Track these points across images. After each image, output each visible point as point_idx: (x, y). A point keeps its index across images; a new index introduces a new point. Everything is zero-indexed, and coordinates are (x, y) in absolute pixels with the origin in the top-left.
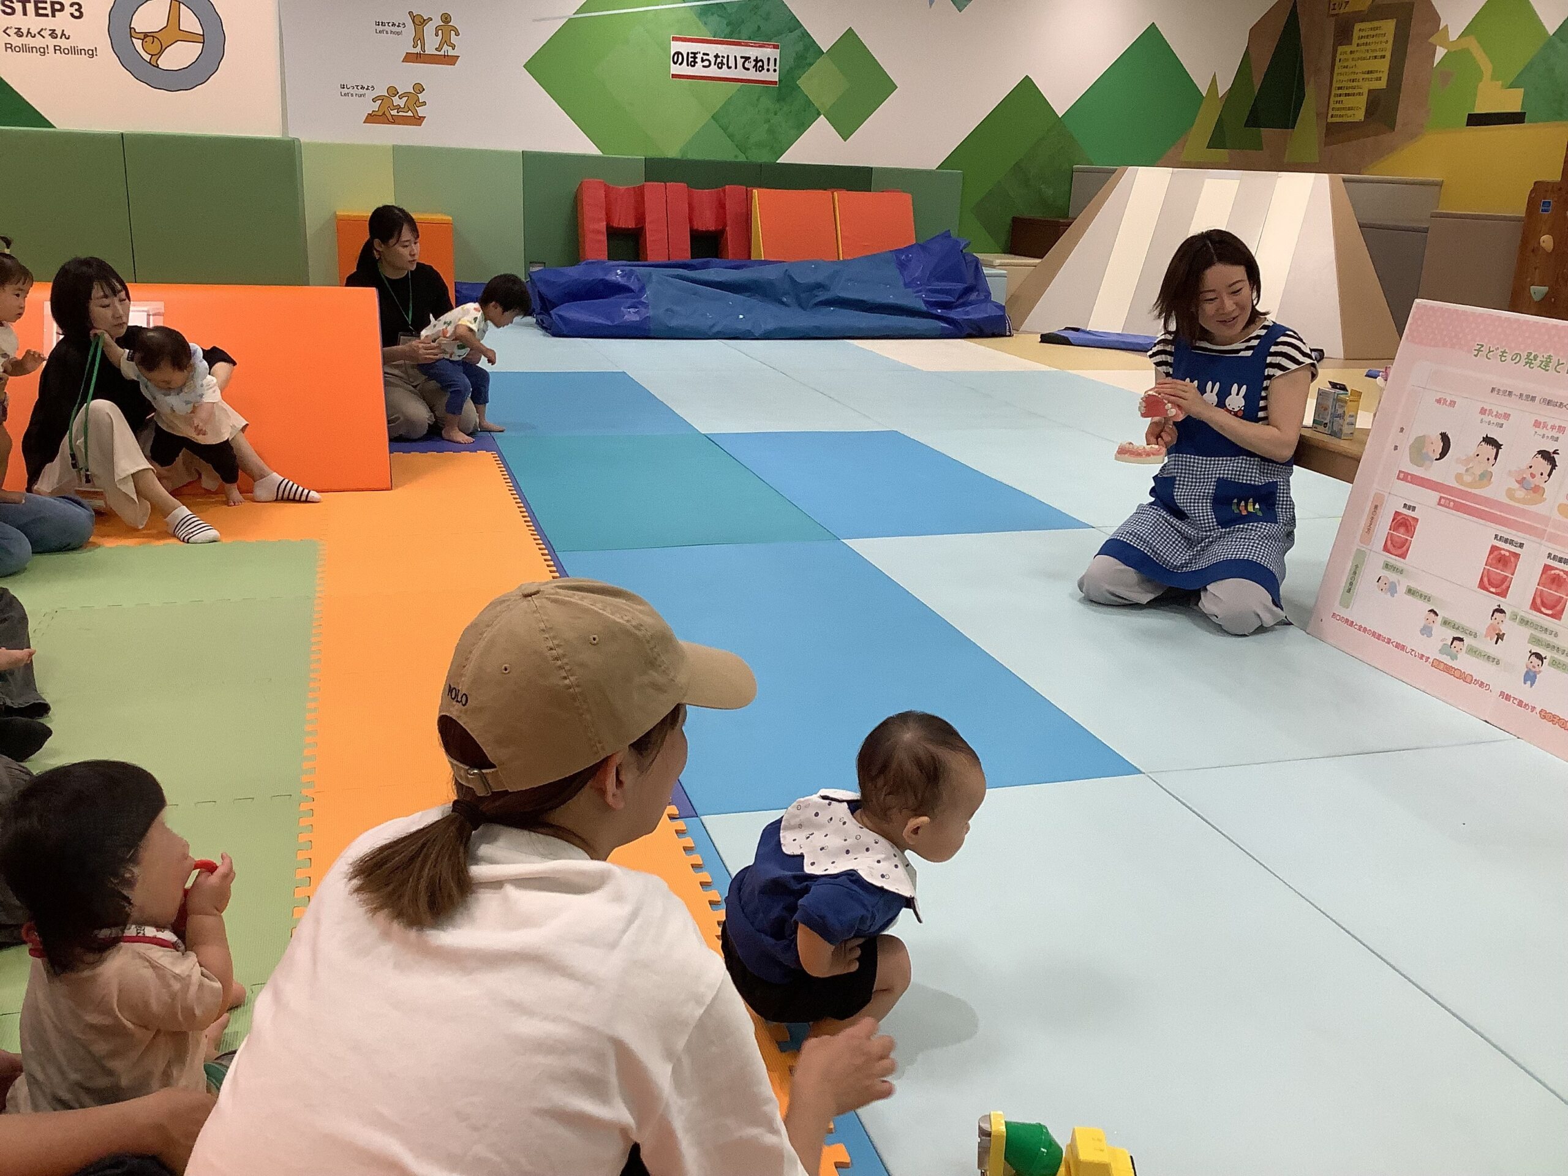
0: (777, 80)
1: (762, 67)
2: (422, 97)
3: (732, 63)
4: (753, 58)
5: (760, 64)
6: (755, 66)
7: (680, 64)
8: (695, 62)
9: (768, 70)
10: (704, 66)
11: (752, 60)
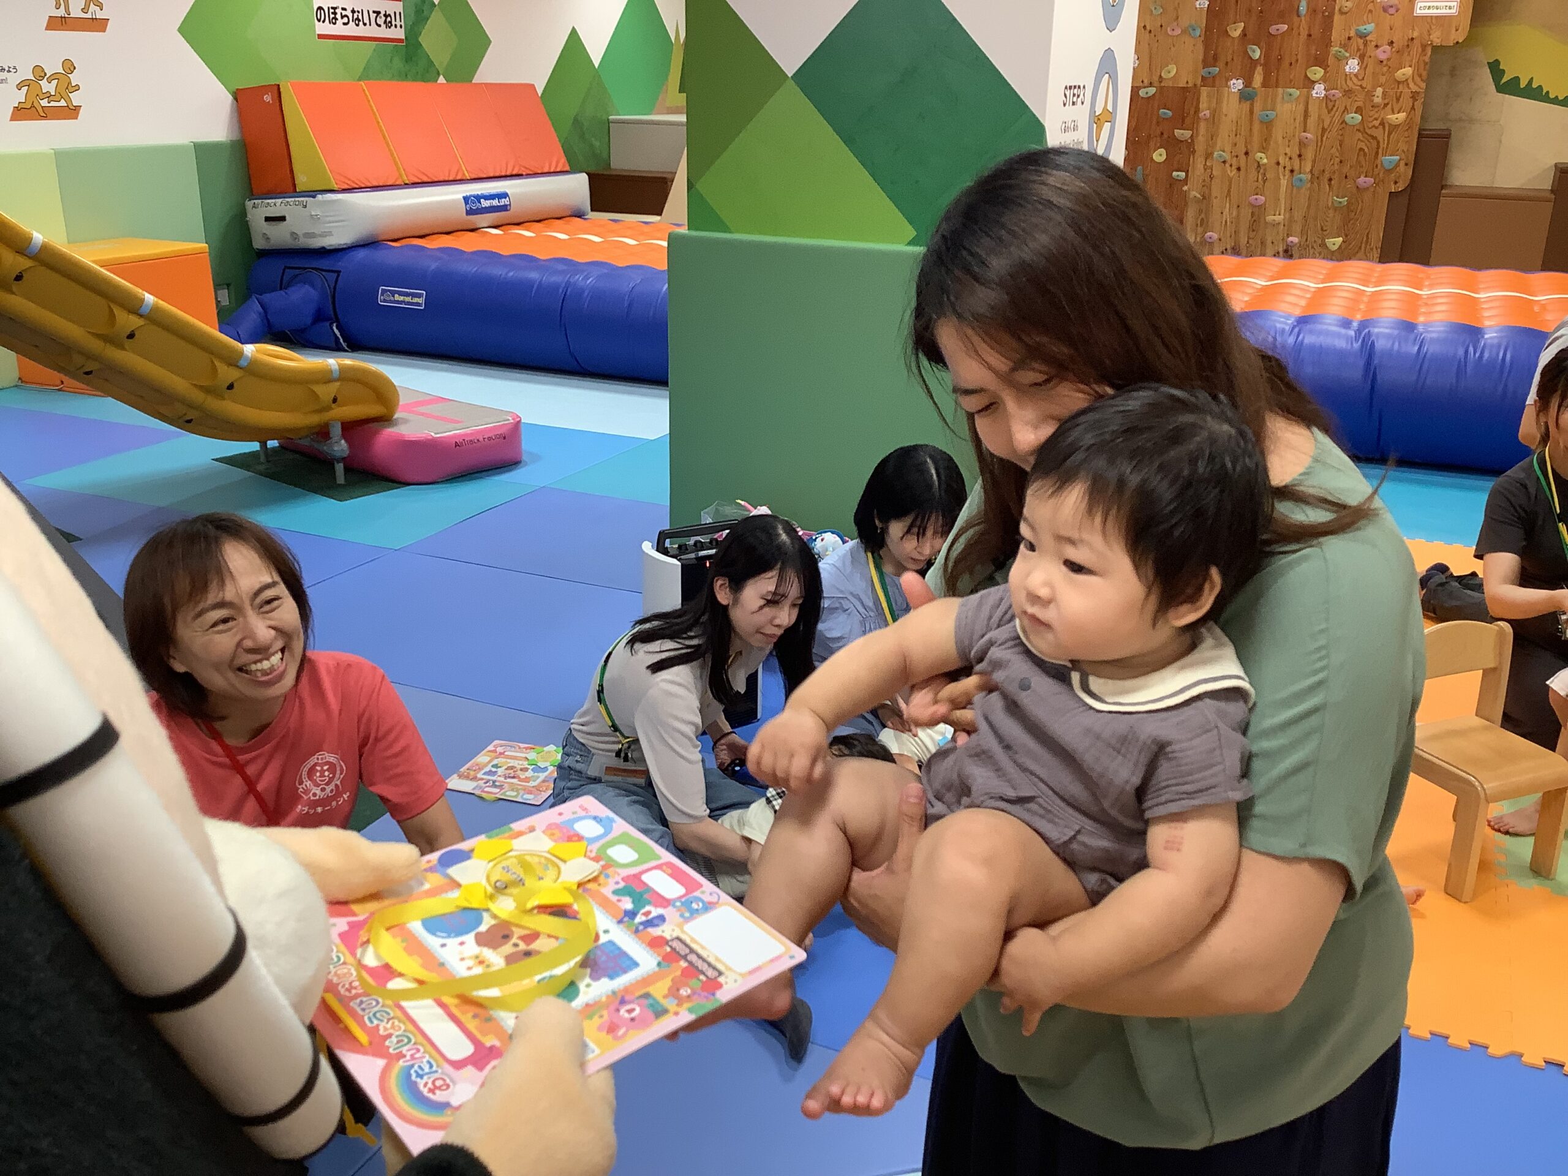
0: (404, 37)
1: (390, 22)
2: (74, 79)
3: (366, 21)
4: (383, 13)
5: (389, 19)
6: (385, 22)
7: (324, 22)
8: (336, 19)
9: (396, 26)
10: (345, 24)
11: (382, 15)
